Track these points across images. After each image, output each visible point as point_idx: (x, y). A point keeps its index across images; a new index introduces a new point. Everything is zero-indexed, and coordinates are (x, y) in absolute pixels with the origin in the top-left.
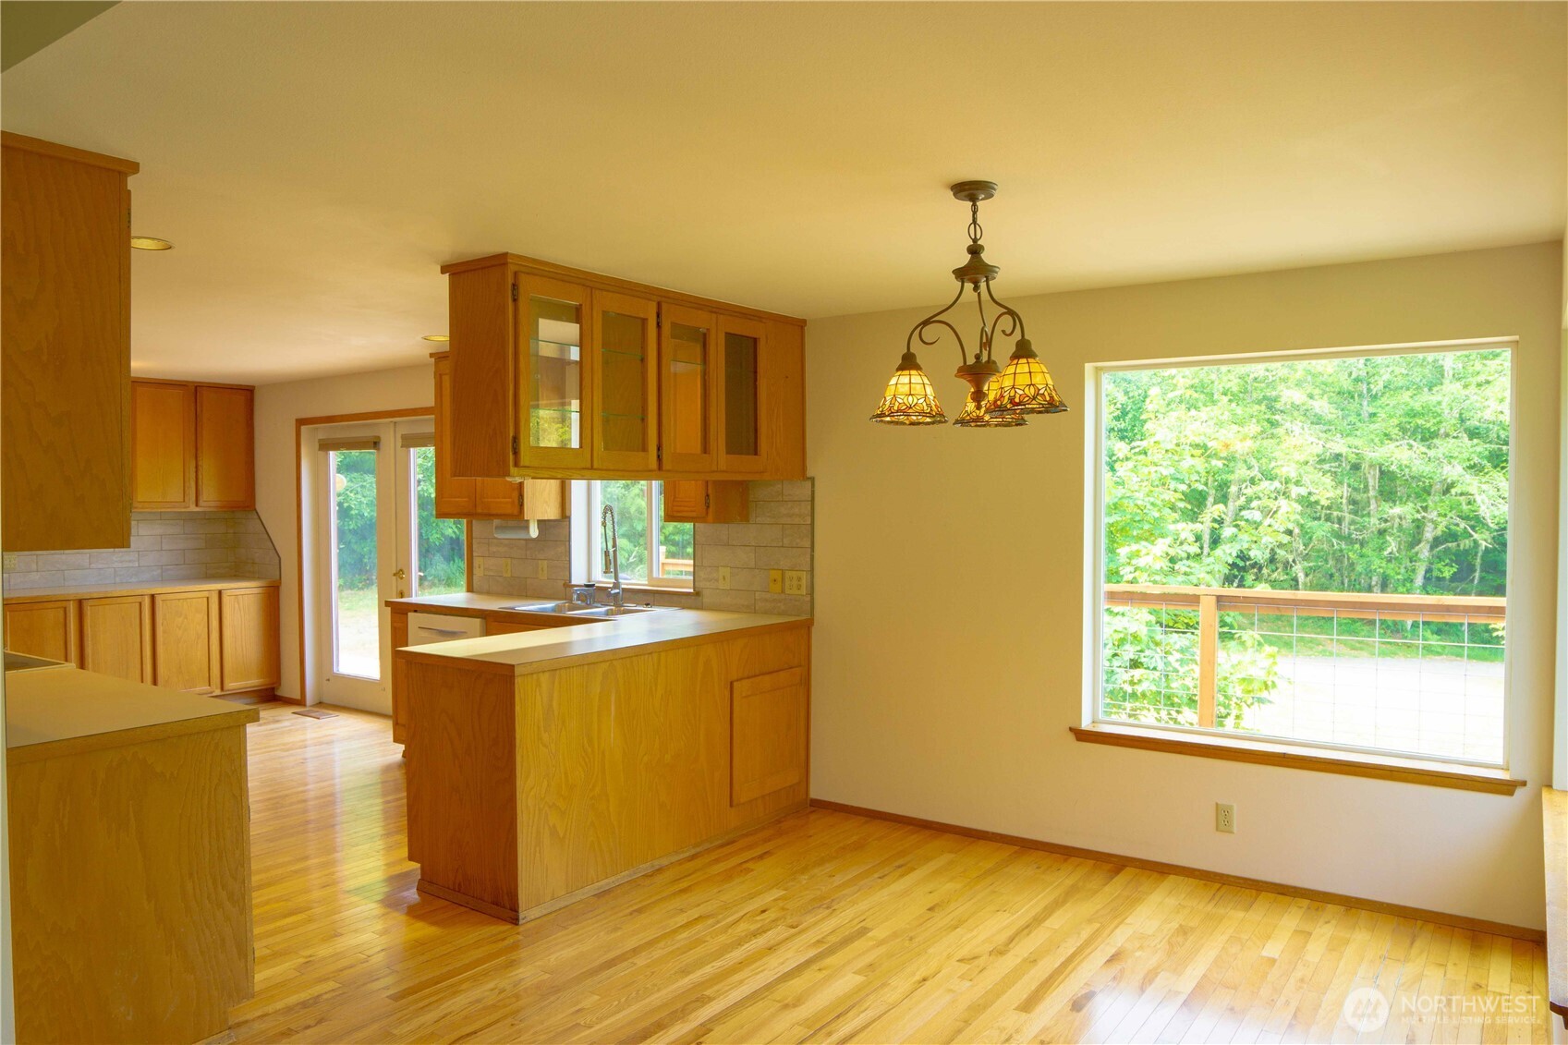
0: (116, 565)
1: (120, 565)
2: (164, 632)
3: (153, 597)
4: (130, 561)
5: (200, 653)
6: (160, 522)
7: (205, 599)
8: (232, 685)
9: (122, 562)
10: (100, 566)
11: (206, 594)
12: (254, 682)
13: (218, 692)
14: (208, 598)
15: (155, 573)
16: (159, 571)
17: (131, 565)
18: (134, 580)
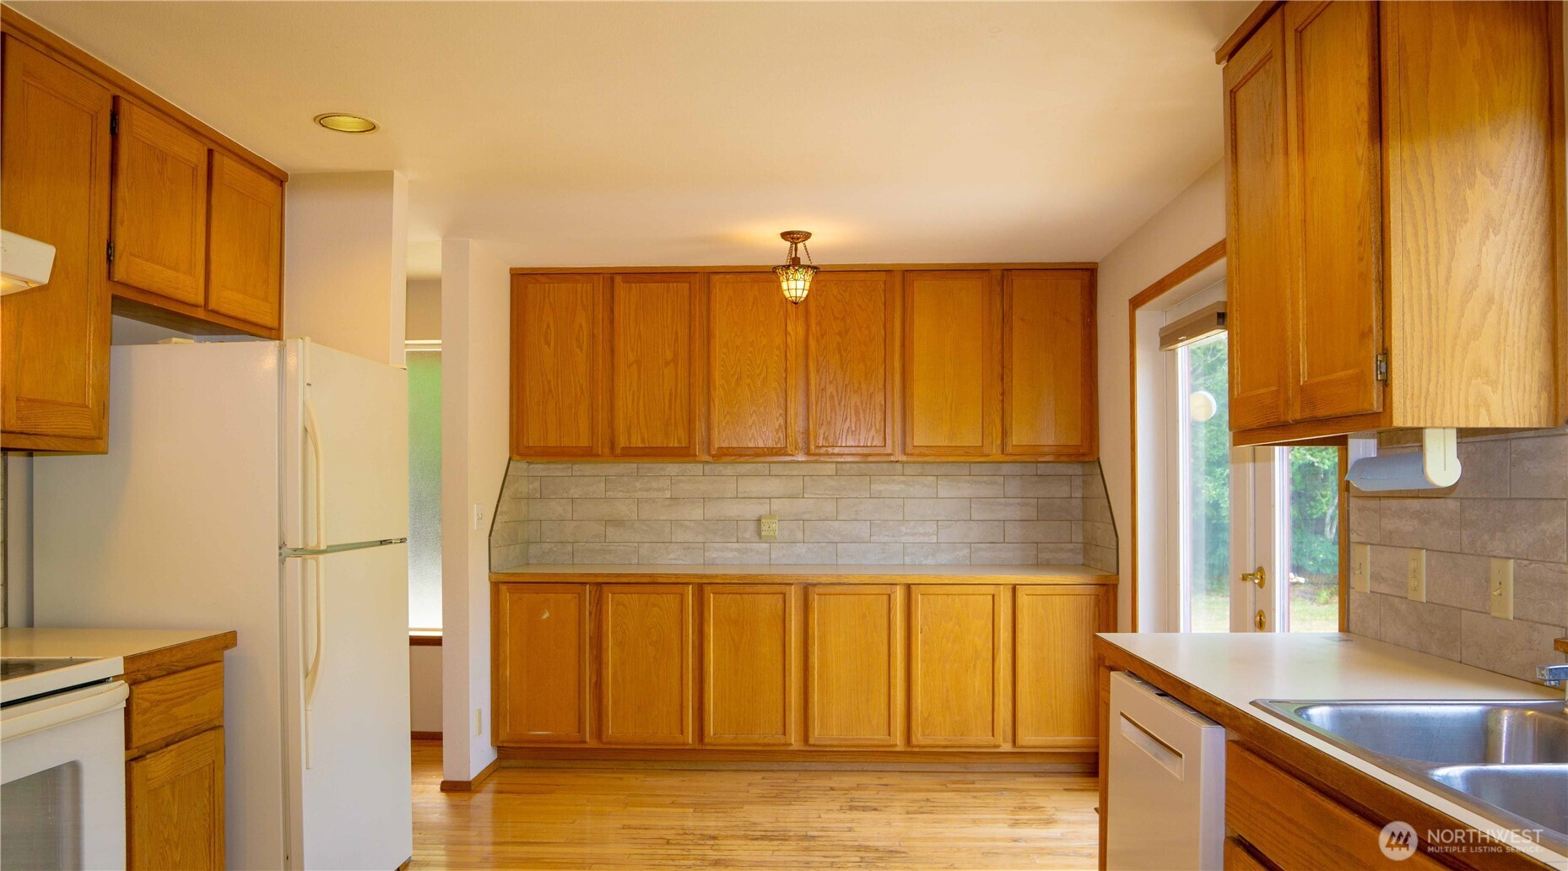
0: (904, 539)
1: (911, 539)
2: (925, 643)
3: (908, 587)
4: (925, 534)
5: (978, 683)
6: (968, 478)
7: (990, 598)
8: (1028, 738)
9: (914, 535)
10: (885, 539)
11: (991, 589)
12: (1068, 738)
13: (1007, 747)
14: (993, 596)
15: (961, 554)
16: (966, 551)
17: (926, 539)
18: (930, 561)
